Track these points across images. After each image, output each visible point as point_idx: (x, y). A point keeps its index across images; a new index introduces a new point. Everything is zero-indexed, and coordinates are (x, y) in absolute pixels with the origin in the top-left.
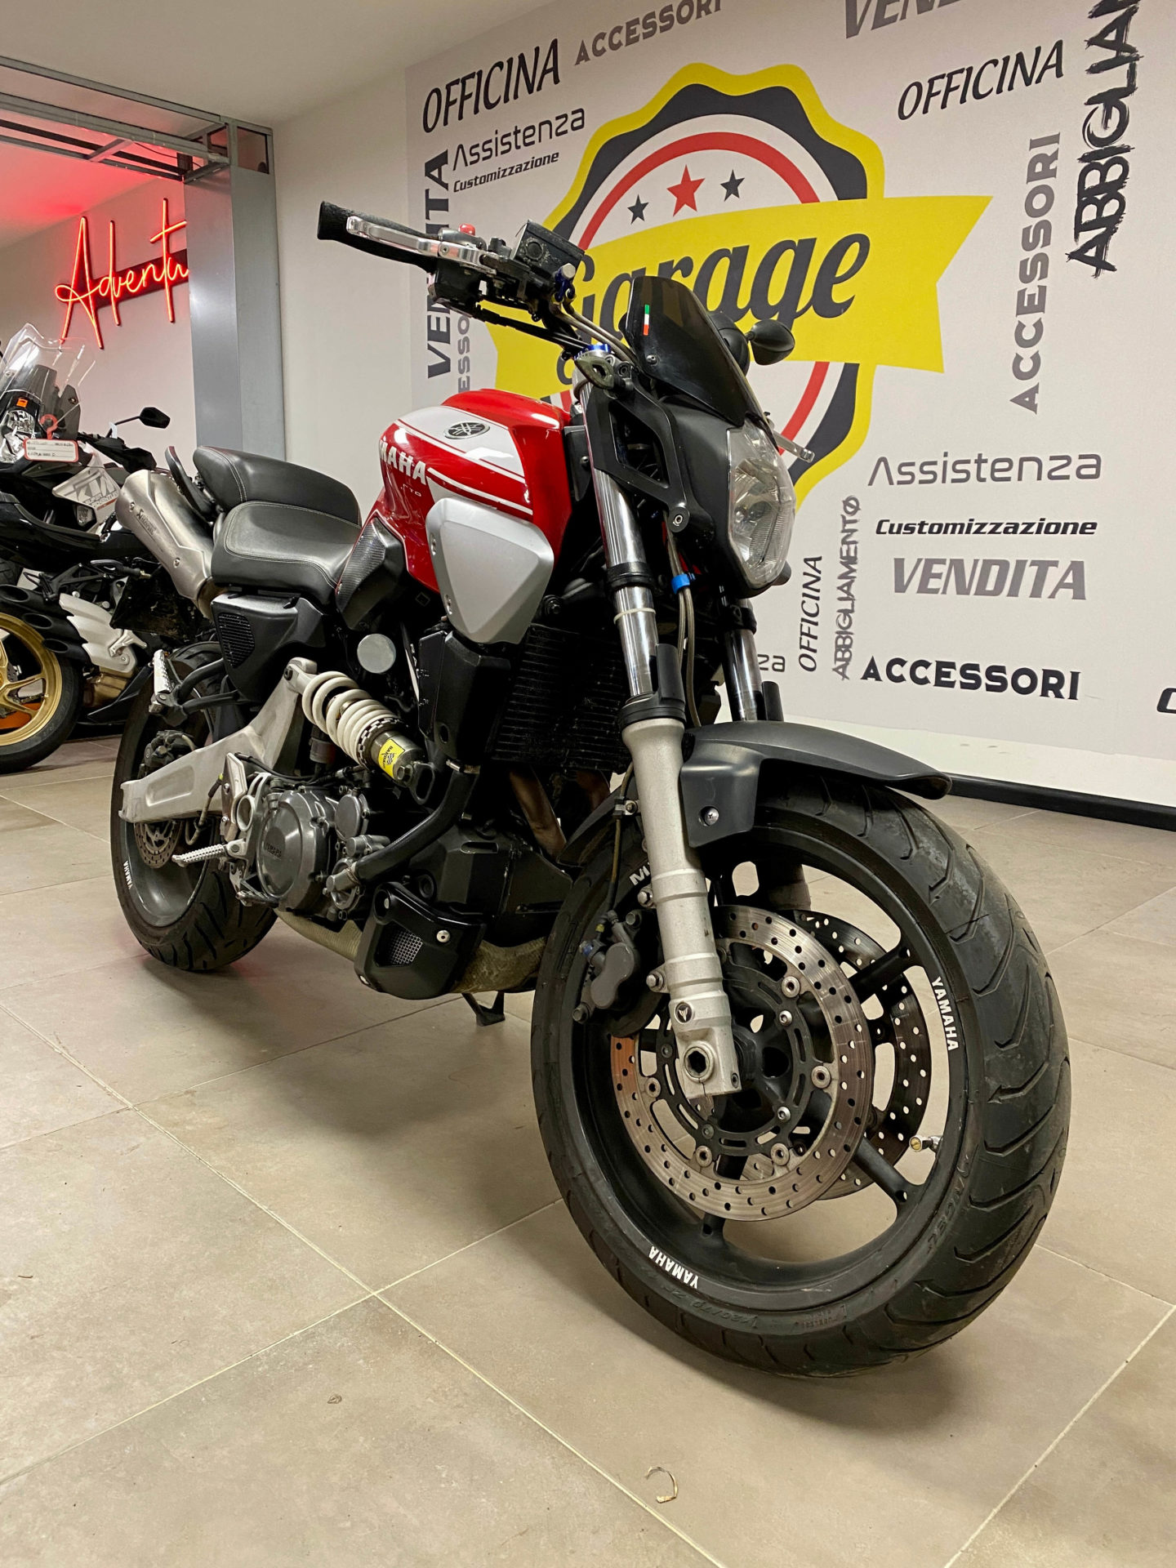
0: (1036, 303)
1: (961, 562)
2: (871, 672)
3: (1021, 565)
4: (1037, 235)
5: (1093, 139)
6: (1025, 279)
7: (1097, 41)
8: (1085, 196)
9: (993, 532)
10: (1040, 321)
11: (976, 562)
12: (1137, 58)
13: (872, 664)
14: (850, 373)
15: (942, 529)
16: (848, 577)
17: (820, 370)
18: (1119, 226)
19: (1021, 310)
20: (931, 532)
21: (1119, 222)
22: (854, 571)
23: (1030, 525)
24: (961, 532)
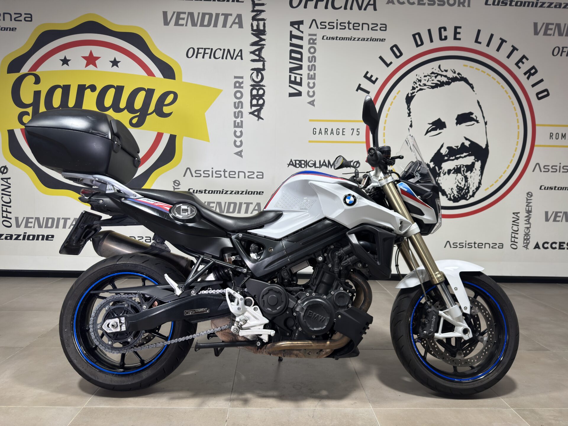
0: (240, 125)
1: (220, 203)
4: (239, 105)
5: (253, 80)
6: (236, 117)
7: (253, 53)
8: (253, 97)
10: (241, 131)
11: (226, 203)
12: (265, 61)
14: (173, 138)
15: (213, 192)
17: (160, 136)
18: (263, 107)
19: (235, 126)
20: (209, 193)
21: (263, 106)
23: (243, 192)
24: (220, 193)
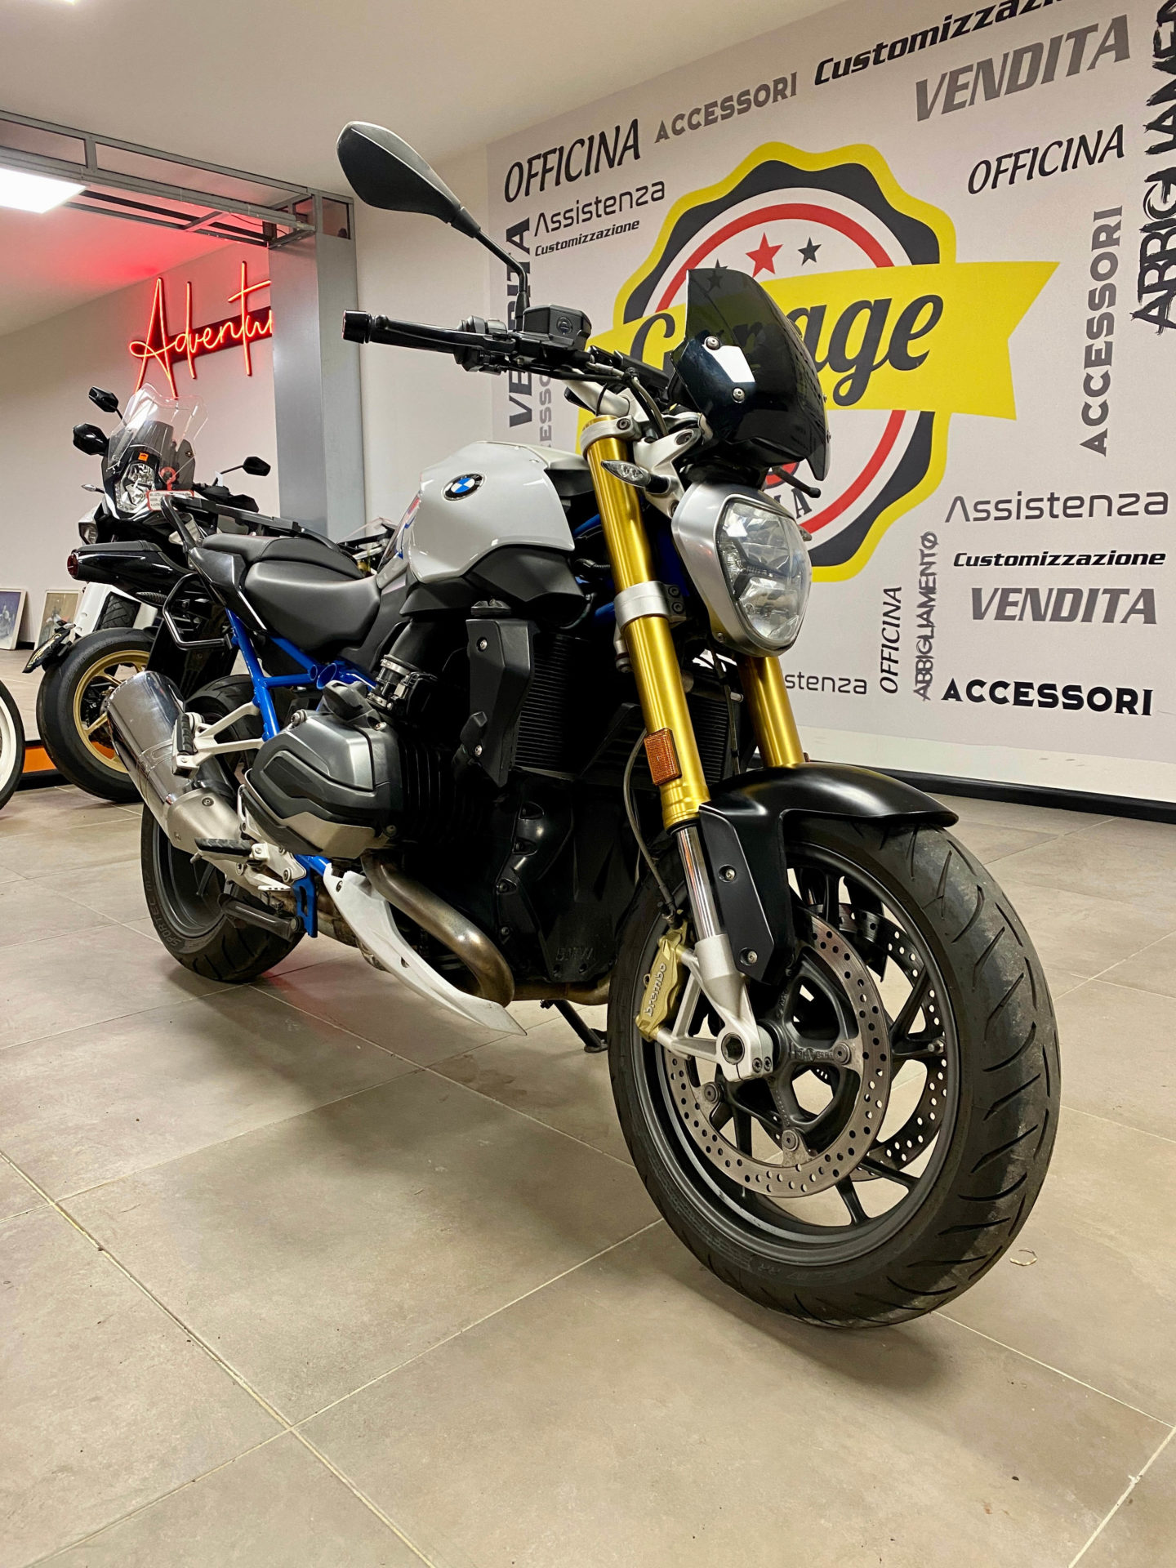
0: (1103, 357)
1: (1037, 590)
2: (952, 692)
3: (1093, 593)
4: (1102, 297)
5: (1153, 212)
6: (1092, 335)
7: (1155, 126)
8: (1148, 263)
9: (1066, 563)
10: (1107, 373)
11: (1051, 591)
13: (953, 686)
14: (926, 421)
15: (1017, 561)
16: (927, 607)
17: (897, 418)
19: (1089, 363)
20: (1007, 563)
22: (933, 600)
23: (1102, 557)
24: (1035, 564)
